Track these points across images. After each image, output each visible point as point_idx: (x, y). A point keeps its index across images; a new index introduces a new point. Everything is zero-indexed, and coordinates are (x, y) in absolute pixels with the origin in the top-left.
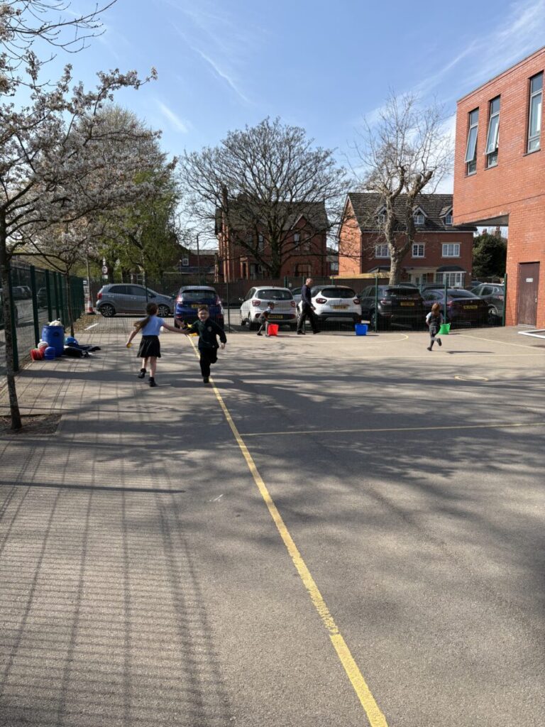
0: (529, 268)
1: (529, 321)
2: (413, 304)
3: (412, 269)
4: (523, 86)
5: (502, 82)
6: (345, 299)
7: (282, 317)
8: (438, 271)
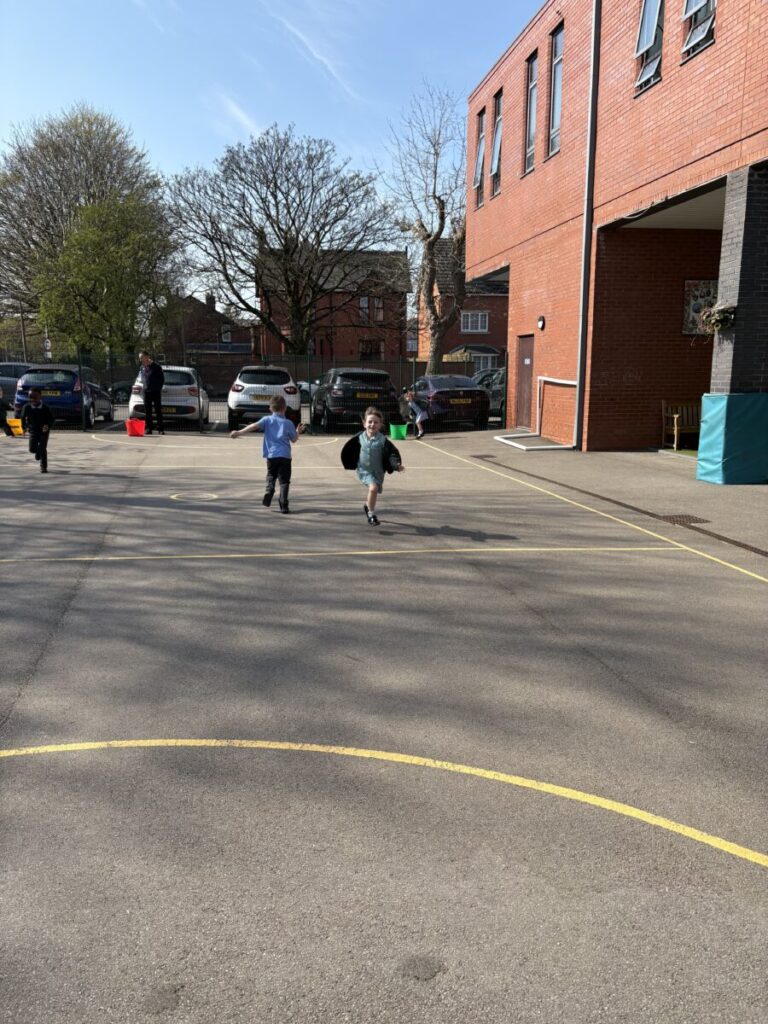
0: (526, 341)
1: (526, 423)
2: (376, 396)
4: (522, 71)
5: (504, 68)
6: (272, 386)
7: (174, 410)
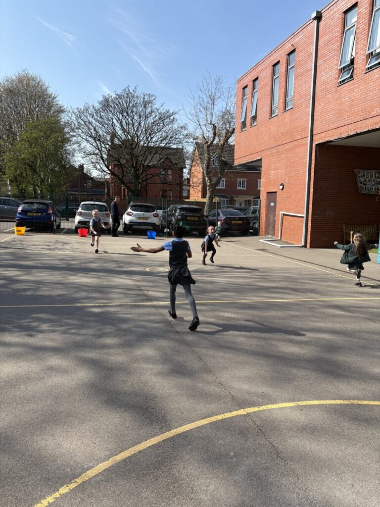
0: (272, 195)
1: (271, 233)
2: (197, 219)
3: (237, 196)
4: (269, 71)
5: (260, 68)
6: (146, 213)
8: (254, 199)
